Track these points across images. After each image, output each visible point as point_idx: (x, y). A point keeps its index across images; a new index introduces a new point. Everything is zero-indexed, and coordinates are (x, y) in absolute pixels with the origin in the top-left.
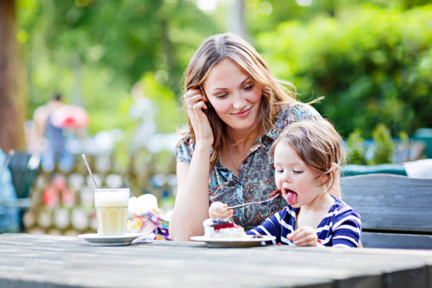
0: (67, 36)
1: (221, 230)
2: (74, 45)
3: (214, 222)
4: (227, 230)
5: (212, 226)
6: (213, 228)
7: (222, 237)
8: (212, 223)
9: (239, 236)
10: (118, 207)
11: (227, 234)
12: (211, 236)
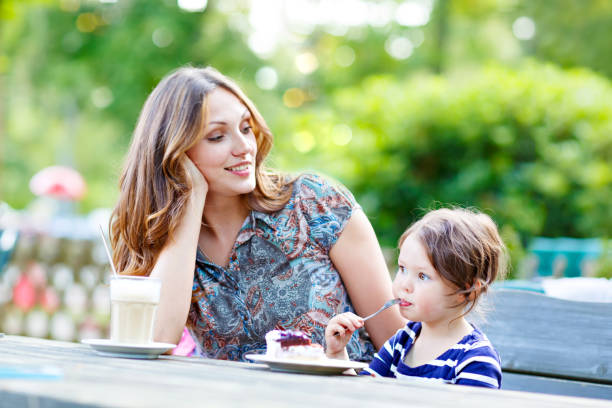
0: (61, 70)
1: (291, 348)
2: (70, 84)
3: (282, 335)
4: (300, 349)
5: (278, 341)
6: (279, 344)
7: (292, 357)
8: (279, 337)
9: (316, 358)
10: (144, 304)
11: (299, 355)
12: (276, 356)
